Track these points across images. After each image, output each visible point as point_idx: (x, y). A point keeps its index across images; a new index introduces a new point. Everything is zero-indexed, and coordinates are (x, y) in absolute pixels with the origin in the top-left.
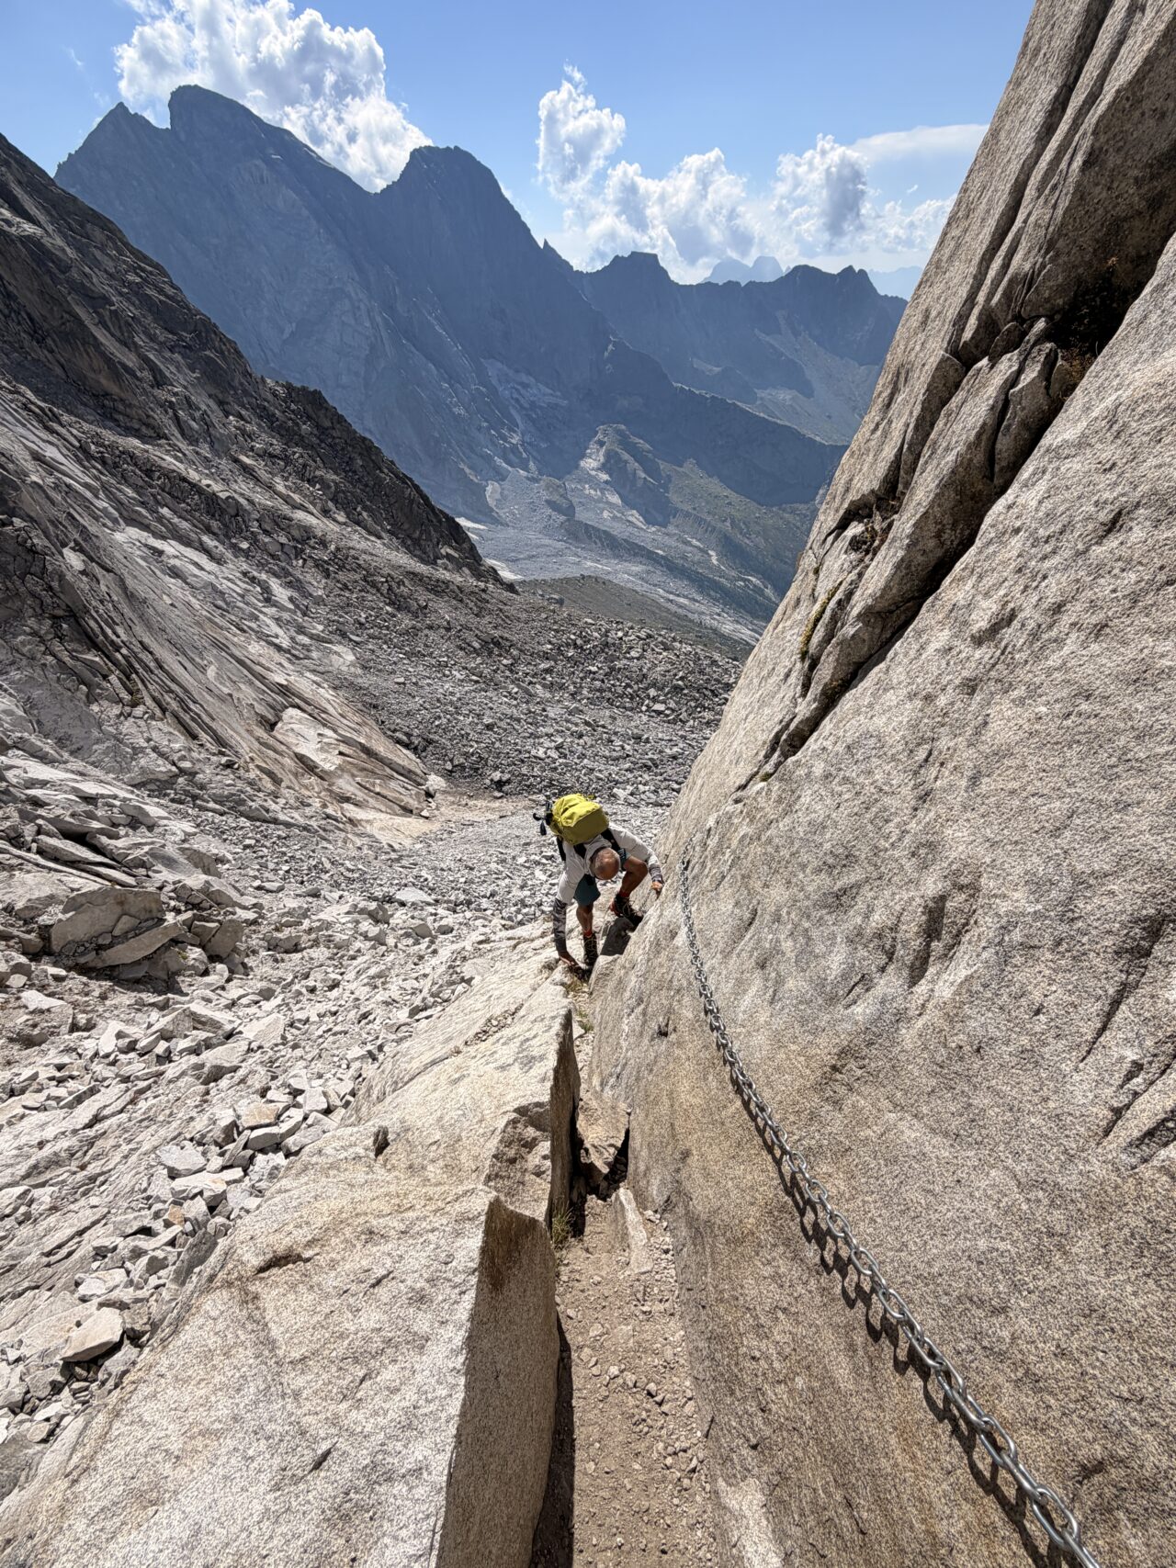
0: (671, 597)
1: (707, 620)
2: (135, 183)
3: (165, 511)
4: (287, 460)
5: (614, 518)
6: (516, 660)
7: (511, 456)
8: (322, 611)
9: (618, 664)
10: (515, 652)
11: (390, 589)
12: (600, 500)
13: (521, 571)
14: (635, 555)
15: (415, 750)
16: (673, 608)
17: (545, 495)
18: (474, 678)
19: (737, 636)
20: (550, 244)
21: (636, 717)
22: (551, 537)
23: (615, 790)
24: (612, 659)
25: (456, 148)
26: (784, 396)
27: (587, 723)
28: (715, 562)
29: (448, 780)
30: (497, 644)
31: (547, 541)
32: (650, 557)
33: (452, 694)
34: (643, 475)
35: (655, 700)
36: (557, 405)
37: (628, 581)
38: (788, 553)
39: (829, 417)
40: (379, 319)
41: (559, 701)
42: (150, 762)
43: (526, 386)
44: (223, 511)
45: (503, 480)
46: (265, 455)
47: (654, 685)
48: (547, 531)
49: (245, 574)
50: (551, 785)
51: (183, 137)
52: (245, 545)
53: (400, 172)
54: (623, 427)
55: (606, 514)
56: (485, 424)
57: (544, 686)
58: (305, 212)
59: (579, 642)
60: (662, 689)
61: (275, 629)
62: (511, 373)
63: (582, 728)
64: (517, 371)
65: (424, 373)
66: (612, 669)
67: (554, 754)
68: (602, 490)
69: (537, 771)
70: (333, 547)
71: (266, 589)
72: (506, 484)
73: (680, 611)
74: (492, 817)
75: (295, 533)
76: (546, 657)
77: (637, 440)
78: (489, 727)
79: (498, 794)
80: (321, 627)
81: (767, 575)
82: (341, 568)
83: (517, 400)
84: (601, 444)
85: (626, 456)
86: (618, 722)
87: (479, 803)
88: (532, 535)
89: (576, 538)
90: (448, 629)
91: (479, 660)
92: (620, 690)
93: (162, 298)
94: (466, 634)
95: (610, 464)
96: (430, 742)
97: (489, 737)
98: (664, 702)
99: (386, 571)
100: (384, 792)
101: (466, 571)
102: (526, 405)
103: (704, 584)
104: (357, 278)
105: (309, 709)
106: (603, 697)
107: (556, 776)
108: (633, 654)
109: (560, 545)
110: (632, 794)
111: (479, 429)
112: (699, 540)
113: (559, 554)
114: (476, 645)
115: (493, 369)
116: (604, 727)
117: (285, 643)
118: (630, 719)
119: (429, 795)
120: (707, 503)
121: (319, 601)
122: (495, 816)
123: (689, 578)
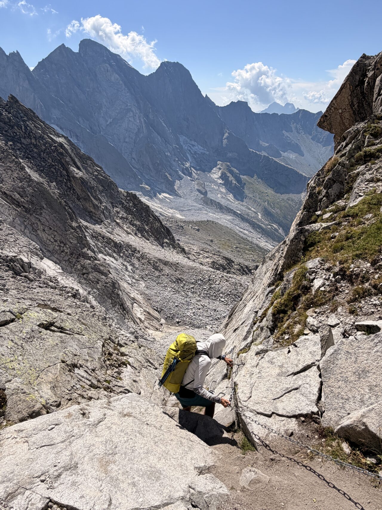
0: (241, 230)
1: (255, 241)
2: (64, 69)
3: (107, 248)
4: (127, 219)
5: (222, 197)
6: (185, 284)
7: (185, 171)
8: (138, 271)
9: (212, 286)
10: (184, 282)
11: (154, 264)
12: (217, 190)
13: (184, 215)
14: (229, 212)
15: (159, 311)
16: (242, 235)
17: (196, 187)
18: (173, 290)
19: (266, 248)
20: (208, 96)
21: (216, 302)
22: (197, 202)
23: (207, 326)
24: (211, 284)
25: (177, 62)
26: (292, 156)
27: (202, 305)
28: (260, 218)
29: (166, 321)
30: (180, 280)
31: (195, 204)
32: (235, 213)
33: (168, 296)
34: (235, 182)
35: (222, 297)
36: (204, 153)
37: (225, 222)
38: (289, 217)
39: (309, 165)
40: (142, 120)
41: (195, 297)
42: (131, 329)
43: (193, 146)
44: (118, 246)
45: (181, 180)
46: (122, 218)
47: (222, 293)
48: (196, 200)
49: (122, 263)
50: (191, 324)
51: (82, 55)
52: (122, 255)
53: (156, 69)
54: (229, 164)
55: (219, 195)
56: (177, 159)
57: (191, 292)
58: (121, 82)
59: (202, 279)
60: (224, 294)
61: (129, 279)
62: (188, 140)
63: (200, 307)
64: (191, 140)
65: (156, 140)
66: (210, 287)
67: (192, 315)
68: (219, 186)
69: (187, 320)
70: (141, 253)
71: (126, 267)
72: (182, 181)
73: (244, 236)
74: (176, 332)
75: (133, 250)
76: (193, 283)
77: (234, 169)
78: (177, 306)
79: (177, 325)
80: (137, 277)
81: (280, 224)
82: (143, 259)
83: (190, 150)
84: (220, 169)
85: (229, 175)
86: (211, 304)
87: (173, 327)
88: (190, 202)
89: (207, 204)
90: (168, 276)
91: (175, 285)
92: (212, 294)
93: (102, 178)
94: (172, 277)
95: (223, 177)
96: (162, 310)
97: (176, 309)
98: (224, 298)
99: (153, 259)
100: (153, 325)
101: (171, 246)
102: (193, 153)
103: (255, 226)
104: (136, 105)
105: (137, 303)
106: (207, 296)
107: (192, 321)
108: (217, 283)
109: (200, 206)
110: (211, 328)
111: (174, 160)
112: (254, 209)
113: (200, 209)
114: (174, 280)
115: (182, 138)
116: (206, 306)
117: (130, 282)
118: (214, 303)
119: (161, 325)
120: (259, 194)
121: (137, 269)
122: (176, 331)
123: (249, 223)
